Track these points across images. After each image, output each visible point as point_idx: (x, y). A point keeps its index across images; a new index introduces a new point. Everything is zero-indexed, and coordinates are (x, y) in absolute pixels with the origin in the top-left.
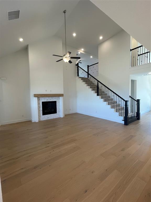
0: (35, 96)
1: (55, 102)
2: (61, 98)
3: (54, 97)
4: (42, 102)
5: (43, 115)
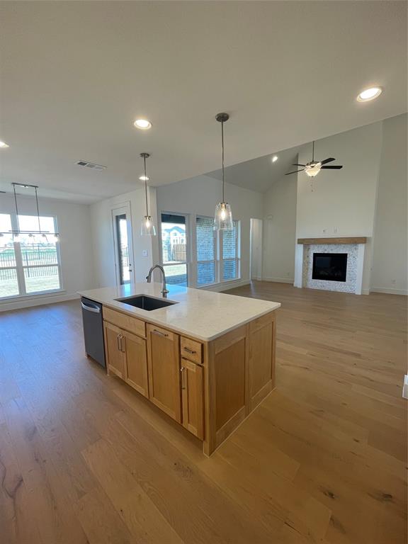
0: (301, 241)
1: (344, 256)
2: (361, 247)
3: (343, 245)
4: (314, 254)
5: (313, 278)
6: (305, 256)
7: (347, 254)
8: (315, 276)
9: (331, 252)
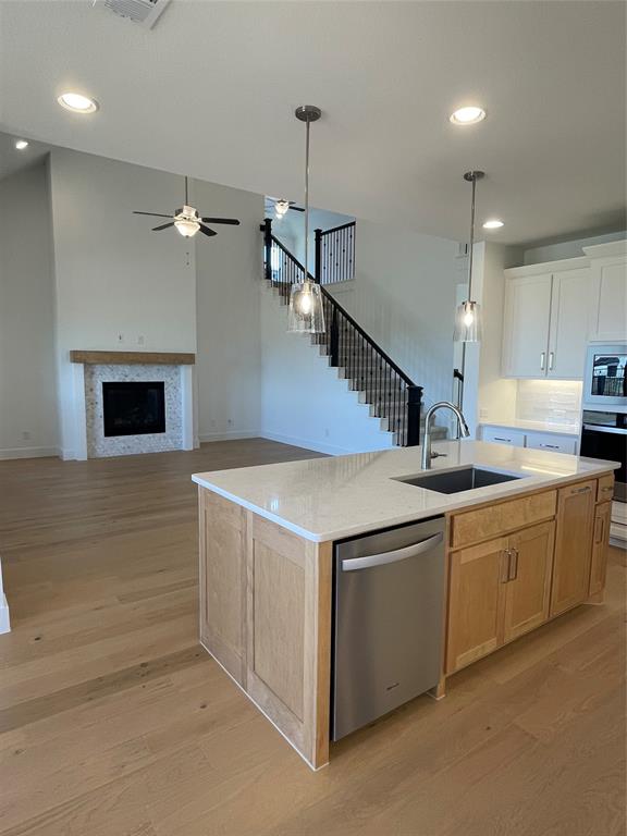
0: (77, 357)
1: (160, 386)
2: (185, 372)
3: (156, 367)
4: (104, 384)
5: (108, 434)
6: (89, 390)
7: (163, 383)
8: (110, 431)
9: (137, 380)
